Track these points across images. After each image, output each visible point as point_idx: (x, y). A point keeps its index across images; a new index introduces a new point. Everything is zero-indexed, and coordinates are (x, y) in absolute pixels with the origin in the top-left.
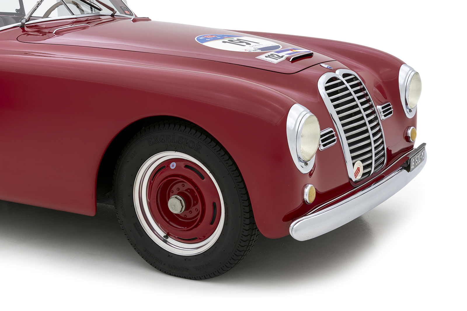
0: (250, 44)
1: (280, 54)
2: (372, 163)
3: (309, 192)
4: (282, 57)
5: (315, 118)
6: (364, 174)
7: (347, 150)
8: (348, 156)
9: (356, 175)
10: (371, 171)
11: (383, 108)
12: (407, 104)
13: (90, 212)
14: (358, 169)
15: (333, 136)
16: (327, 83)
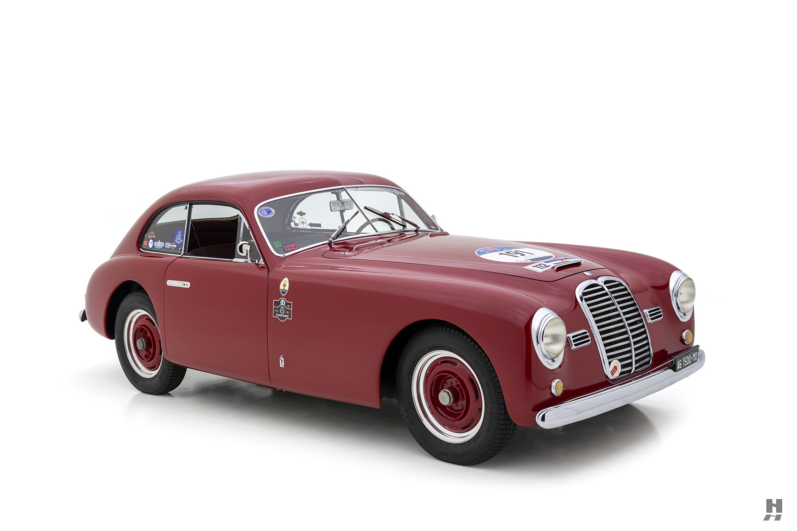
0: (524, 255)
1: (547, 264)
2: (632, 362)
3: (556, 386)
4: (549, 266)
5: (560, 320)
6: (621, 373)
7: (602, 349)
8: (604, 355)
9: (613, 373)
10: (631, 370)
11: (649, 312)
12: (679, 308)
13: (376, 405)
14: (615, 368)
15: (587, 337)
16: (585, 289)
